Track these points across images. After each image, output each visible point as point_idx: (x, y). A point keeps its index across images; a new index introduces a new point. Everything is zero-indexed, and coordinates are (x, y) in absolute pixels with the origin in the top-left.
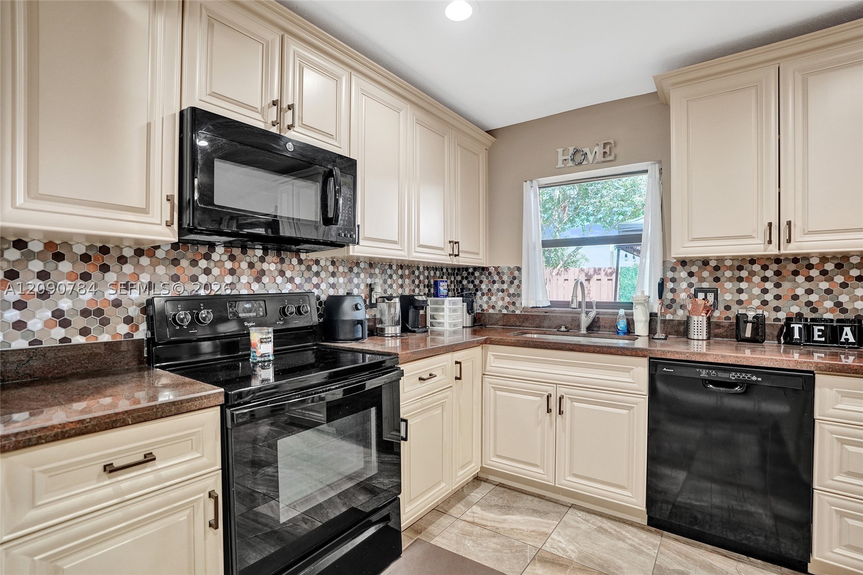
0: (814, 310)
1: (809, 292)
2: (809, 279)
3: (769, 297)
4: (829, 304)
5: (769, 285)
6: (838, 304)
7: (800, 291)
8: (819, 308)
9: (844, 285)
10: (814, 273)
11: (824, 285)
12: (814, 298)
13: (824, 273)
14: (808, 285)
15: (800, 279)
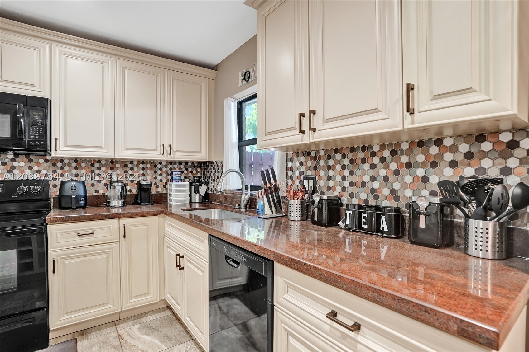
0: (376, 197)
1: (373, 179)
2: (373, 166)
3: (346, 184)
4: (386, 192)
5: (346, 173)
6: (393, 192)
7: (366, 179)
8: (379, 195)
9: (397, 172)
10: (376, 160)
11: (383, 172)
12: (376, 185)
13: (383, 160)
14: (371, 173)
15: (367, 166)
